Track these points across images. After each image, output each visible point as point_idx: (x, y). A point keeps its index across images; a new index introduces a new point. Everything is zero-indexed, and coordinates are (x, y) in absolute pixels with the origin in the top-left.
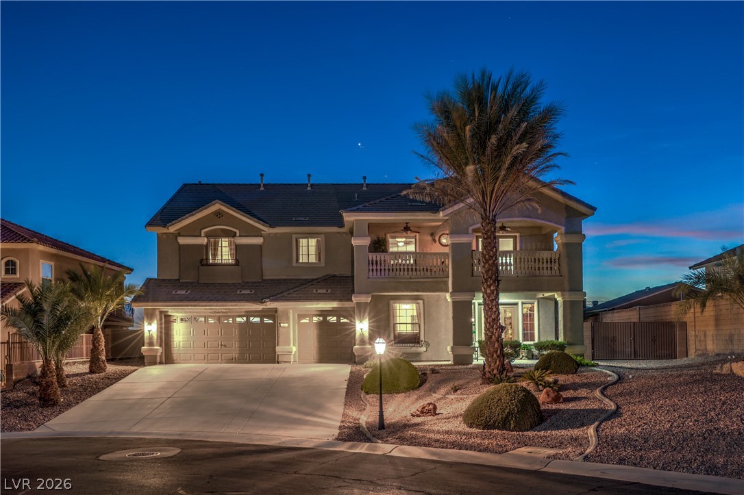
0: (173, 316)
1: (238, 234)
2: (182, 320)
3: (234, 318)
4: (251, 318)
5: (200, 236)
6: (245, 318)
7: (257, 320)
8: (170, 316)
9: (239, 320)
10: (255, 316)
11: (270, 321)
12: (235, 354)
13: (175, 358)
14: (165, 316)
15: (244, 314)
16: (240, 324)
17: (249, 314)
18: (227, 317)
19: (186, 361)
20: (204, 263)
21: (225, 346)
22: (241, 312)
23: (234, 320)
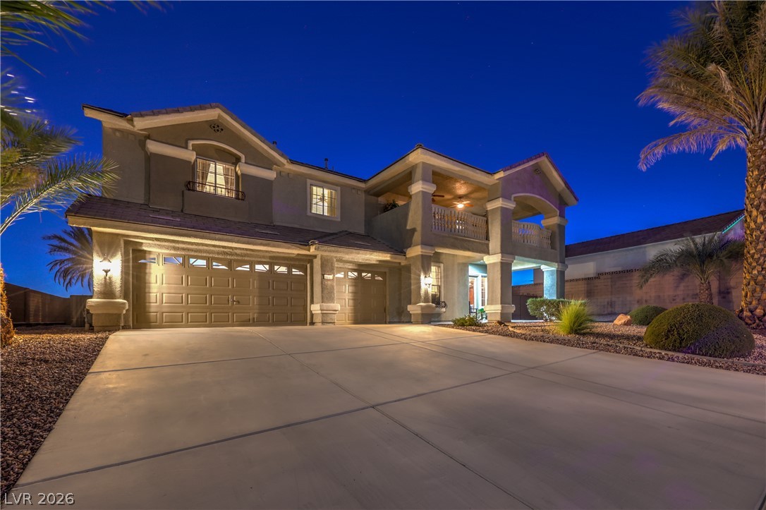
0: (150, 252)
1: (243, 160)
2: (165, 259)
3: (252, 265)
4: (276, 267)
5: (186, 148)
6: (267, 267)
7: (283, 269)
8: (145, 252)
9: (259, 267)
10: (280, 265)
11: (301, 273)
12: (253, 315)
13: (153, 319)
14: (134, 251)
15: (268, 260)
16: (261, 274)
17: (274, 260)
18: (243, 263)
19: (173, 323)
20: (190, 186)
21: (238, 302)
22: (264, 257)
23: (252, 268)
